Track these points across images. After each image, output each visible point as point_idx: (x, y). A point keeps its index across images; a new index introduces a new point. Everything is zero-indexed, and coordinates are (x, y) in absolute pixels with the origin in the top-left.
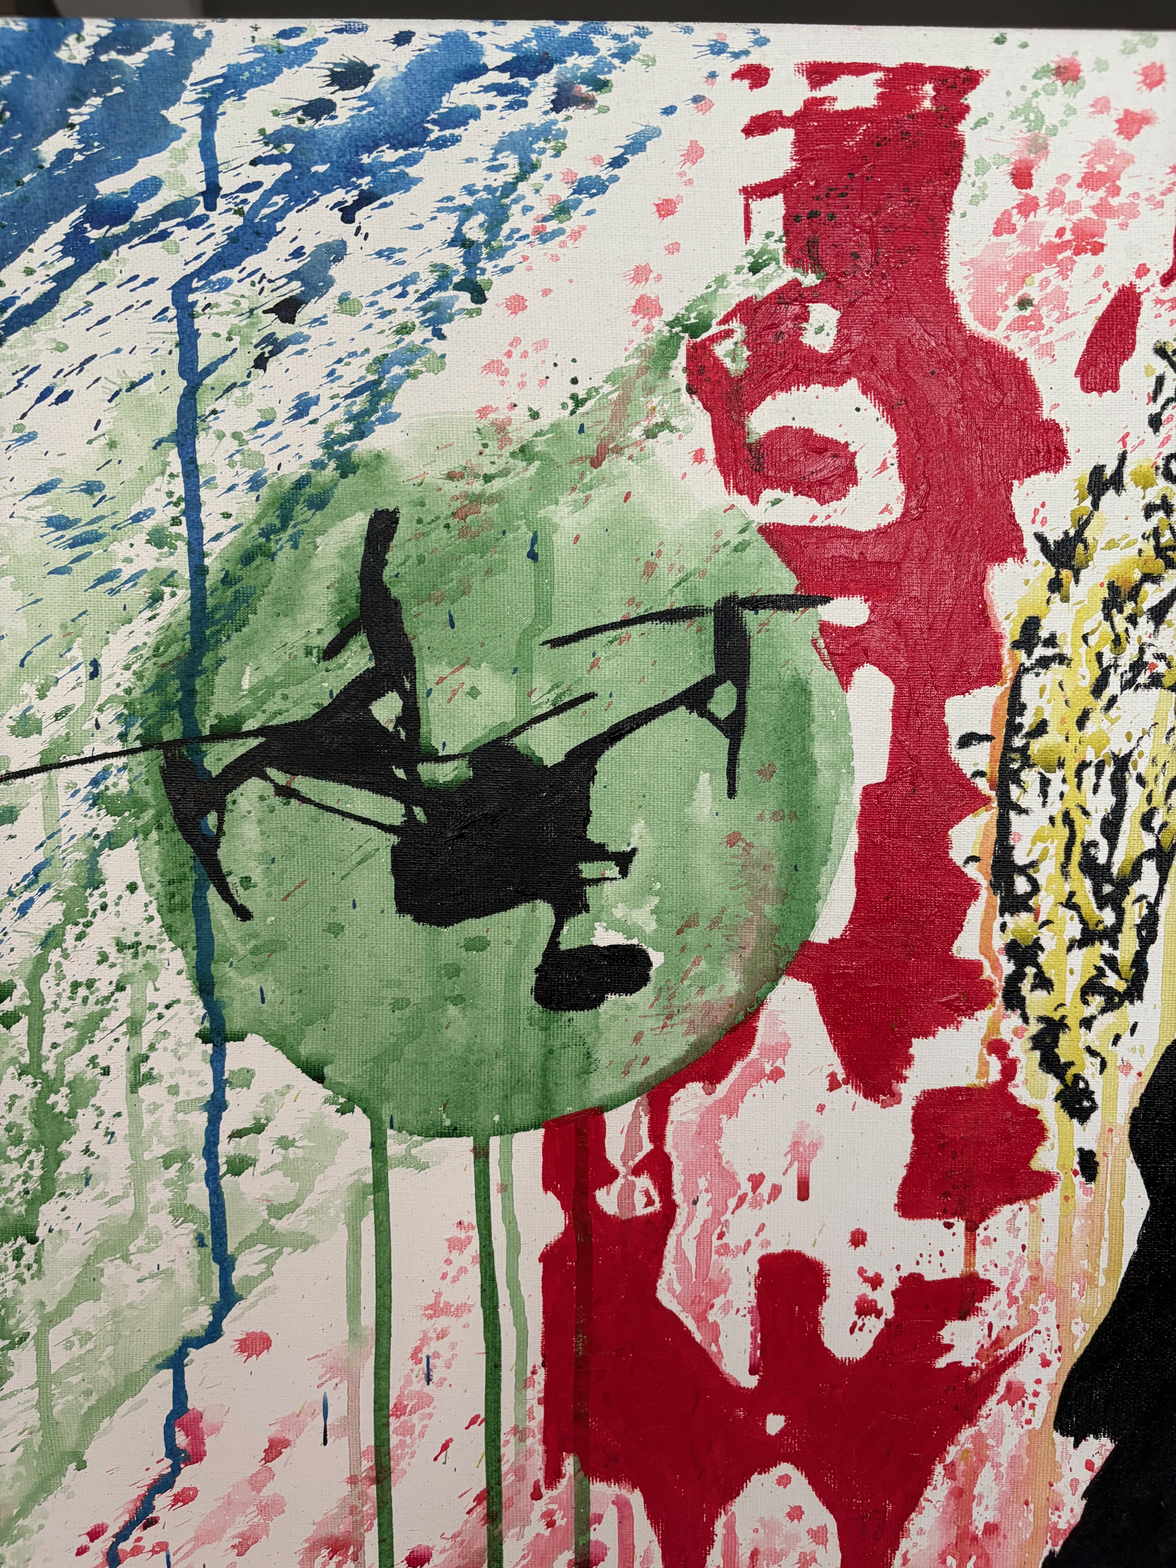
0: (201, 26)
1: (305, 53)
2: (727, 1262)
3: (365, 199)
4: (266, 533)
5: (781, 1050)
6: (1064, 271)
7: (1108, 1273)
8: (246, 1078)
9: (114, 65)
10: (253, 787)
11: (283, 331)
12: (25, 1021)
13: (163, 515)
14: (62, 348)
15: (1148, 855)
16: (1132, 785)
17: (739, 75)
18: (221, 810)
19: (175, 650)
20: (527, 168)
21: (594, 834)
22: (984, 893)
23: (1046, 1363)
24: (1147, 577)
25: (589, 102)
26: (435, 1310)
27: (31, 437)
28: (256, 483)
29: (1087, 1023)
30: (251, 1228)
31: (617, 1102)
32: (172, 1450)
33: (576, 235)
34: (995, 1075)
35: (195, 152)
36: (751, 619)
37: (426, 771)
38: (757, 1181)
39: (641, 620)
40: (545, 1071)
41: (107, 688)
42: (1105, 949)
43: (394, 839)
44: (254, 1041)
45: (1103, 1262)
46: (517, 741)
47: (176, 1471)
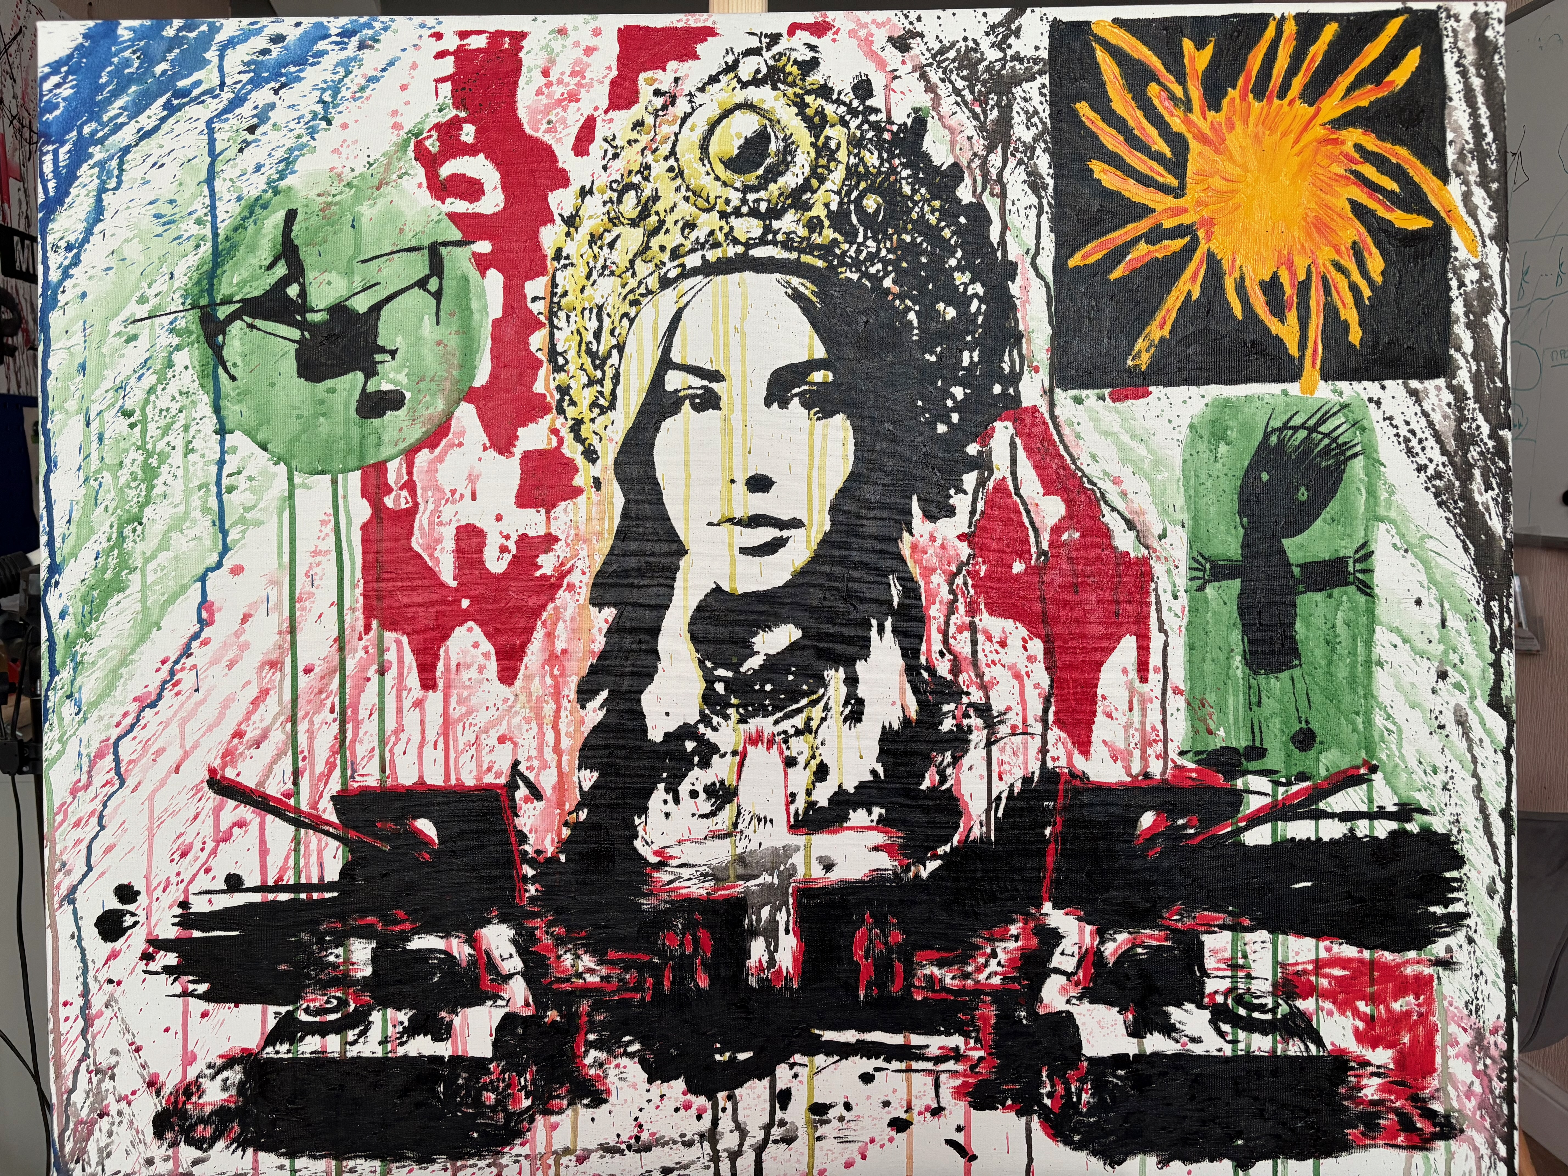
0: (218, 21)
1: (260, 31)
2: (442, 529)
3: (283, 86)
4: (243, 219)
5: (462, 434)
6: (565, 110)
7: (609, 532)
8: (234, 450)
9: (184, 37)
10: (238, 324)
11: (250, 138)
12: (139, 427)
13: (201, 213)
14: (161, 146)
15: (613, 347)
16: (605, 317)
17: (431, 36)
18: (224, 334)
19: (205, 268)
20: (348, 73)
21: (380, 342)
22: (545, 364)
23: (584, 573)
24: (606, 230)
25: (372, 47)
26: (315, 553)
27: (148, 182)
28: (239, 199)
29: (593, 420)
30: (236, 517)
31: (392, 458)
32: (200, 620)
33: (368, 98)
34: (554, 444)
35: (216, 70)
36: (444, 251)
37: (310, 316)
38: (453, 492)
39: (398, 251)
40: (361, 445)
41: (177, 284)
42: (599, 388)
43: (296, 346)
44: (238, 433)
45: (606, 527)
46: (348, 303)
47: (202, 630)
